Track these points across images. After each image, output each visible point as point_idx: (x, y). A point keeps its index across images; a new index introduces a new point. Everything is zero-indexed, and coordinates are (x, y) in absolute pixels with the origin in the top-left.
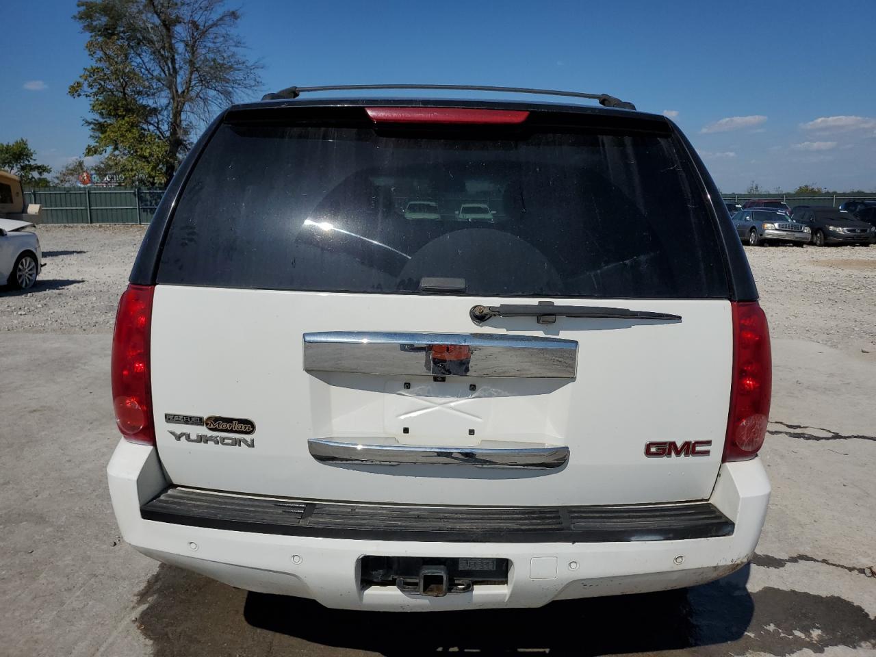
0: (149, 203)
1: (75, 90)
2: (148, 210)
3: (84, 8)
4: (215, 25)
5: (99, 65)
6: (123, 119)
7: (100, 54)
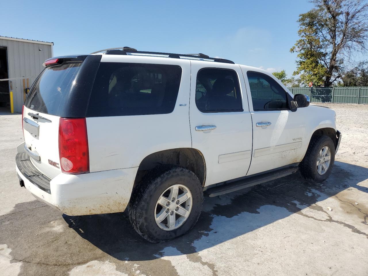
0: (315, 94)
1: (292, 50)
2: (315, 97)
3: (301, 17)
4: (359, 11)
5: (302, 39)
6: (309, 59)
7: (303, 34)
